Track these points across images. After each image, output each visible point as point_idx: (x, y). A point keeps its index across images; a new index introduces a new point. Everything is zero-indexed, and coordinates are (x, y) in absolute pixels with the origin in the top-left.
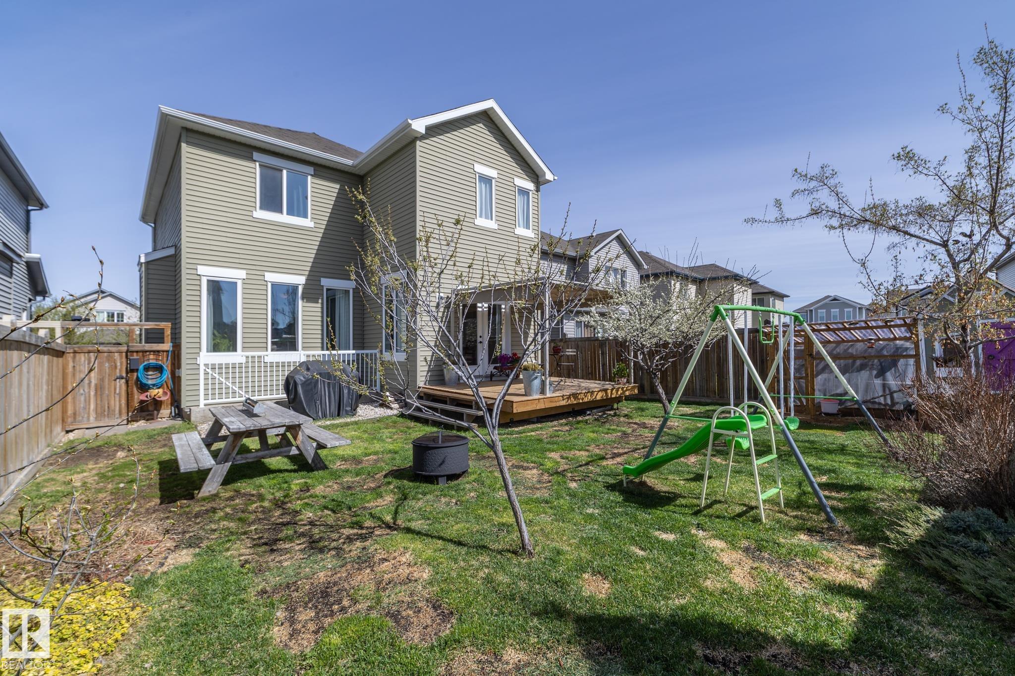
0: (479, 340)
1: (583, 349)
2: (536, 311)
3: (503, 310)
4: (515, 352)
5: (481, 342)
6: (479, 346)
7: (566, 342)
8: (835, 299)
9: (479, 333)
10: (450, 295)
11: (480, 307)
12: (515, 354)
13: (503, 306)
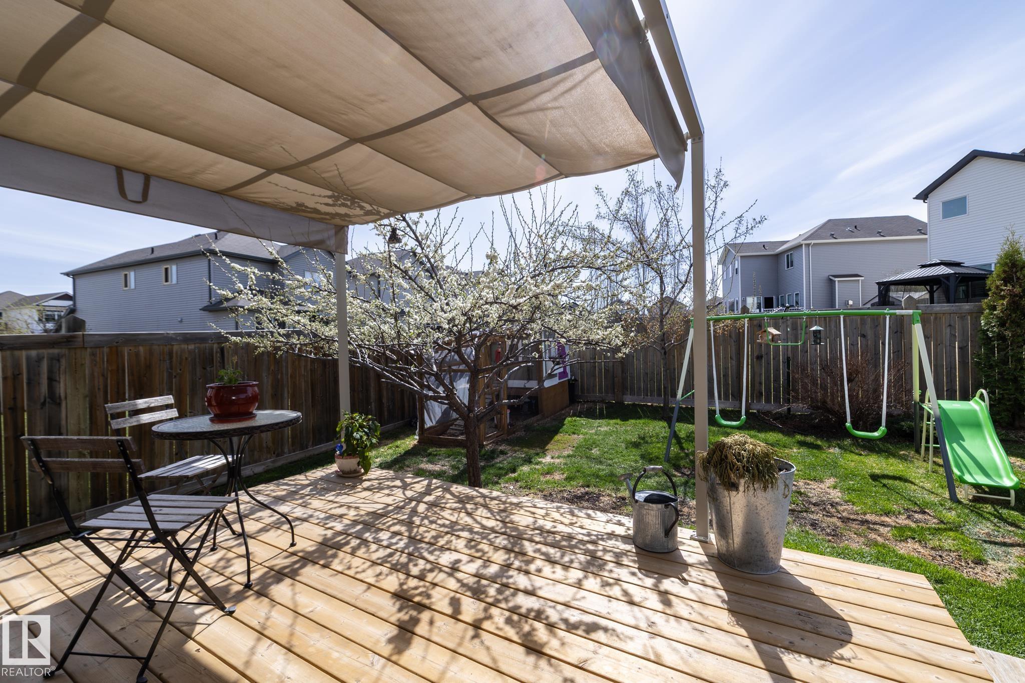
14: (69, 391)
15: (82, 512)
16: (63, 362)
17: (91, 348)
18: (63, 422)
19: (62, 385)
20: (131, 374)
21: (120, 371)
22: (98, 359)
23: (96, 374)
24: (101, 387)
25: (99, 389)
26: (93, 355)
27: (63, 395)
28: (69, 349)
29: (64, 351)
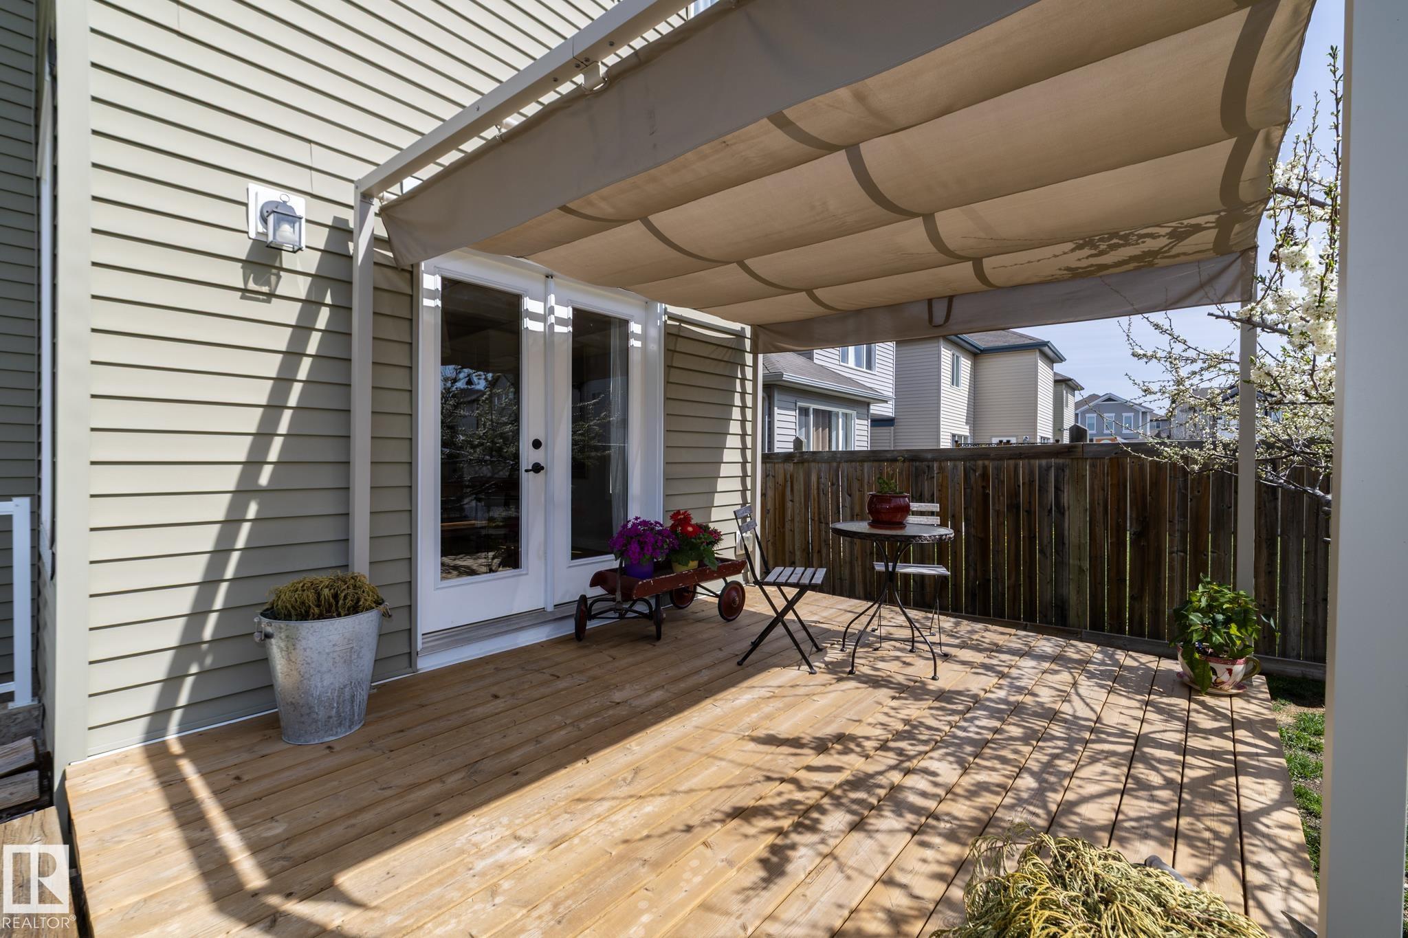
0: (528, 456)
1: (856, 485)
2: (749, 358)
3: (635, 343)
4: (681, 504)
5: (537, 468)
6: (529, 483)
7: (802, 462)
8: (1110, 399)
9: (531, 428)
10: (350, 216)
11: (535, 317)
12: (681, 519)
13: (635, 328)
14: (1071, 502)
15: (1079, 630)
16: (1067, 472)
17: (1092, 458)
18: (1066, 533)
19: (1066, 494)
20: (1133, 491)
21: (1121, 486)
22: (1098, 471)
23: (1096, 487)
24: (1101, 502)
25: (1098, 504)
26: (1093, 466)
27: (1066, 505)
28: (1072, 459)
29: (1068, 461)
